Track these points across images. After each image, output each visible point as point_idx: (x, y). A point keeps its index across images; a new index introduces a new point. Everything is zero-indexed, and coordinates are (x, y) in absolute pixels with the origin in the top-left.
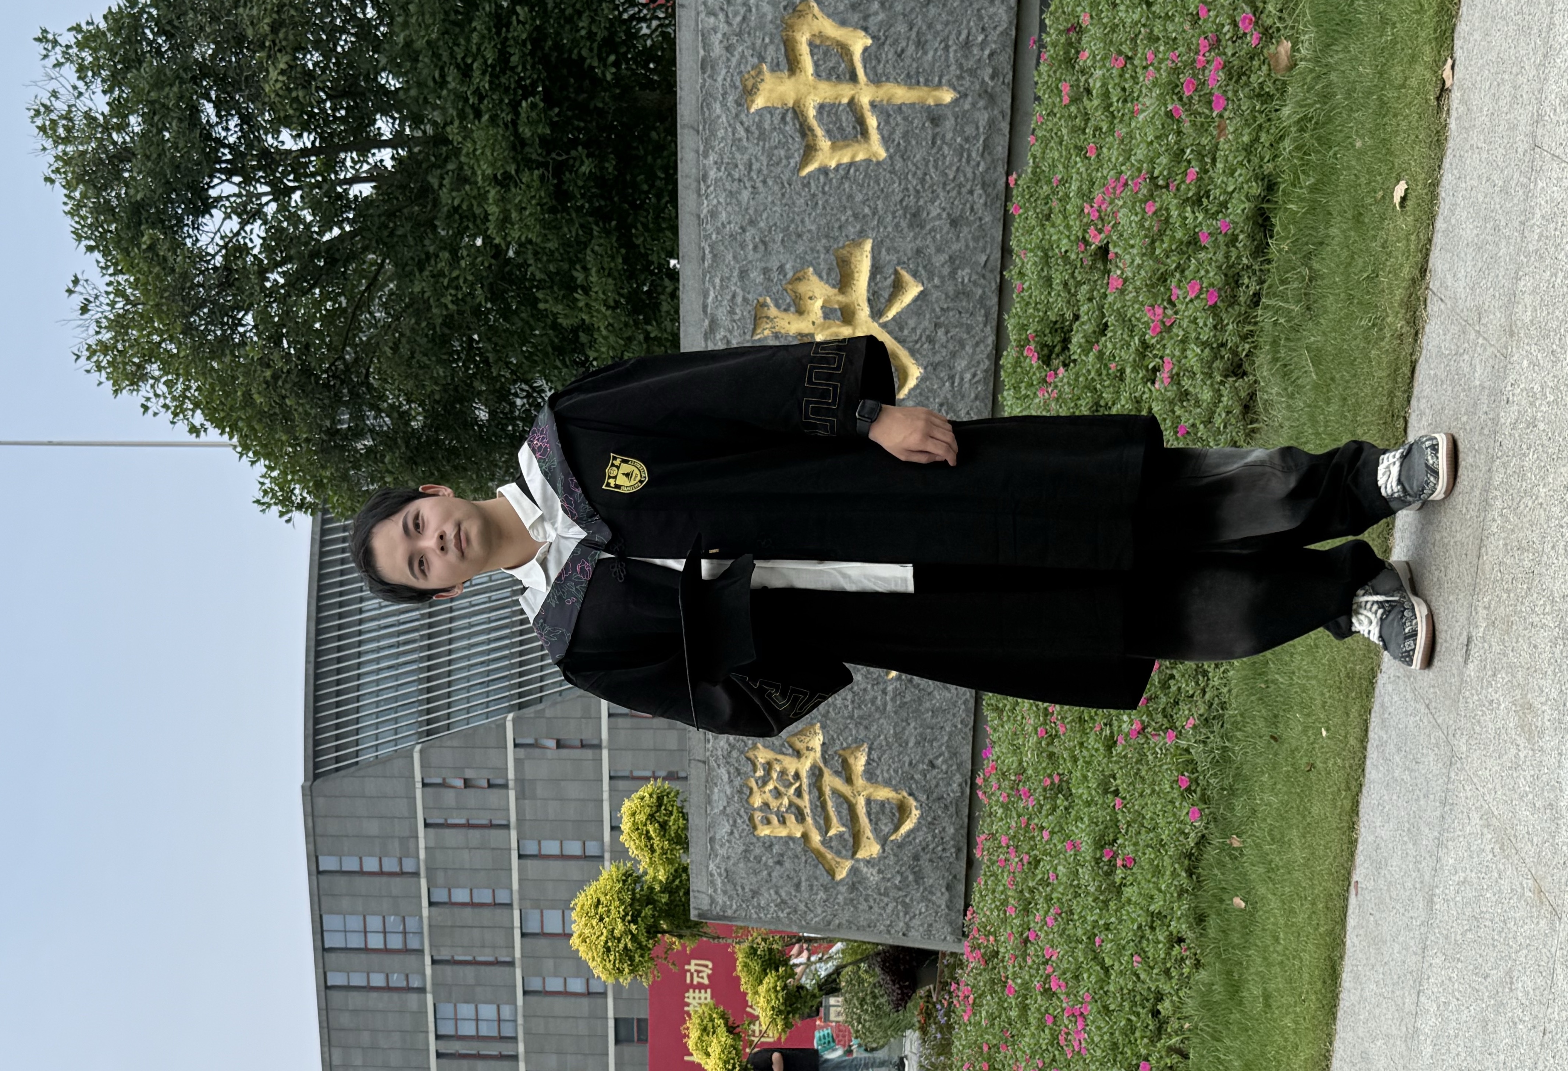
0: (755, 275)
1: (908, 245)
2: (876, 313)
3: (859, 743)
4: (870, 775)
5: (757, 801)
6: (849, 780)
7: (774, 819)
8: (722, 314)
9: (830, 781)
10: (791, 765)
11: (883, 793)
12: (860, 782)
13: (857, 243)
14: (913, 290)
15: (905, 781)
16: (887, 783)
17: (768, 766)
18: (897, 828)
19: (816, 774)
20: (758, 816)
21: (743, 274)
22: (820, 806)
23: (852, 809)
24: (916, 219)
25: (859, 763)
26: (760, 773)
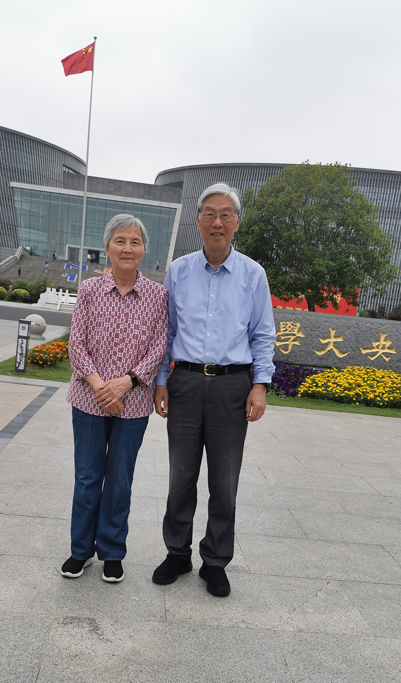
0: (391, 333)
1: (394, 359)
2: (383, 353)
3: (301, 343)
4: (294, 345)
5: (288, 323)
6: (293, 341)
7: (284, 326)
8: (384, 327)
9: (293, 338)
10: (296, 330)
11: (290, 348)
12: (292, 343)
13: (395, 351)
14: (387, 360)
15: (292, 351)
16: (292, 348)
17: (296, 326)
18: (282, 349)
19: (294, 335)
20: (285, 323)
21: (391, 331)
22: (287, 335)
23: (287, 341)
24: (398, 361)
25: (297, 343)
26: (294, 324)
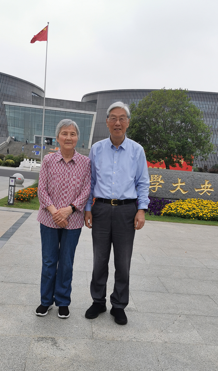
0: (211, 180)
1: (213, 194)
2: (207, 191)
3: (162, 187)
5: (155, 176)
6: (158, 185)
7: (153, 177)
8: (207, 177)
9: (158, 184)
10: (160, 179)
11: (156, 189)
12: (158, 186)
13: (213, 190)
14: (209, 194)
15: (158, 191)
16: (158, 189)
17: (159, 177)
18: (152, 190)
19: (159, 182)
20: (153, 175)
21: (211, 179)
22: (155, 182)
23: (155, 185)
24: (215, 195)
25: (160, 186)
26: (159, 176)
